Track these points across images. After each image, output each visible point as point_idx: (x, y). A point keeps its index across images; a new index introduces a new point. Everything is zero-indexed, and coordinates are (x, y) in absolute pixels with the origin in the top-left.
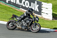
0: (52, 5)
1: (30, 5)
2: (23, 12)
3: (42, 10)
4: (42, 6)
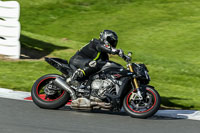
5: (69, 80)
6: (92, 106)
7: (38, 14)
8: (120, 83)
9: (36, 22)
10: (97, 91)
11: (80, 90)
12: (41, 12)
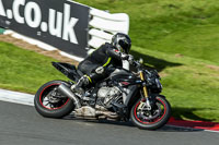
0: (130, 21)
1: (45, 18)
2: (15, 43)
3: (90, 37)
4: (91, 23)
5: (73, 87)
6: (97, 116)
7: (150, 28)
8: (128, 91)
9: (147, 36)
10: (103, 99)
11: (85, 98)
12: (152, 25)
